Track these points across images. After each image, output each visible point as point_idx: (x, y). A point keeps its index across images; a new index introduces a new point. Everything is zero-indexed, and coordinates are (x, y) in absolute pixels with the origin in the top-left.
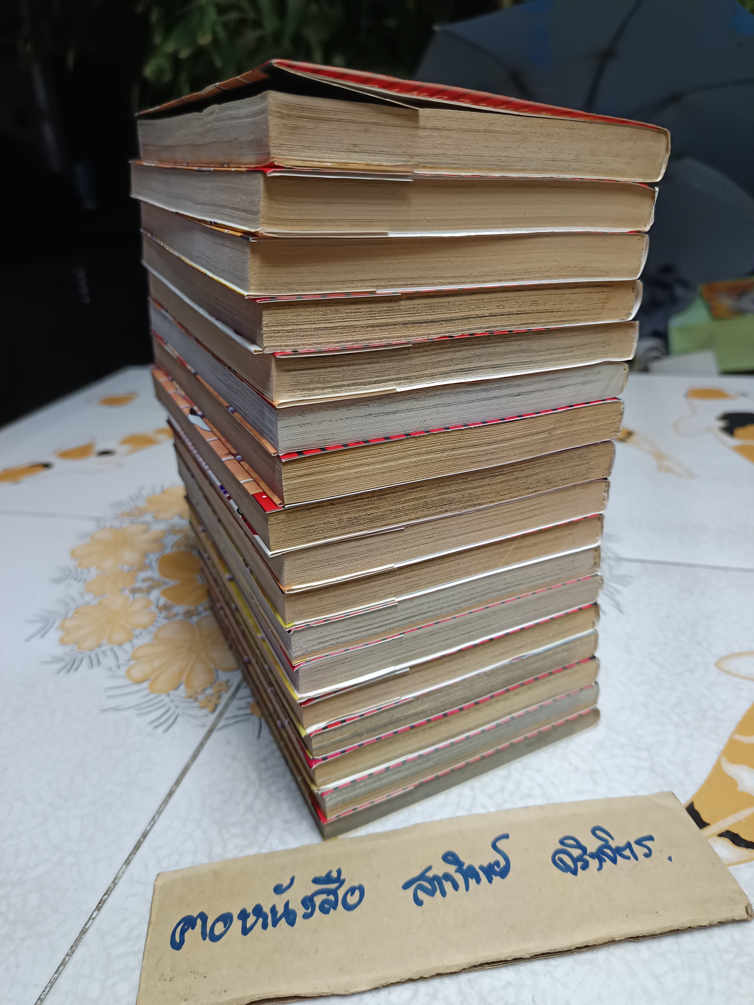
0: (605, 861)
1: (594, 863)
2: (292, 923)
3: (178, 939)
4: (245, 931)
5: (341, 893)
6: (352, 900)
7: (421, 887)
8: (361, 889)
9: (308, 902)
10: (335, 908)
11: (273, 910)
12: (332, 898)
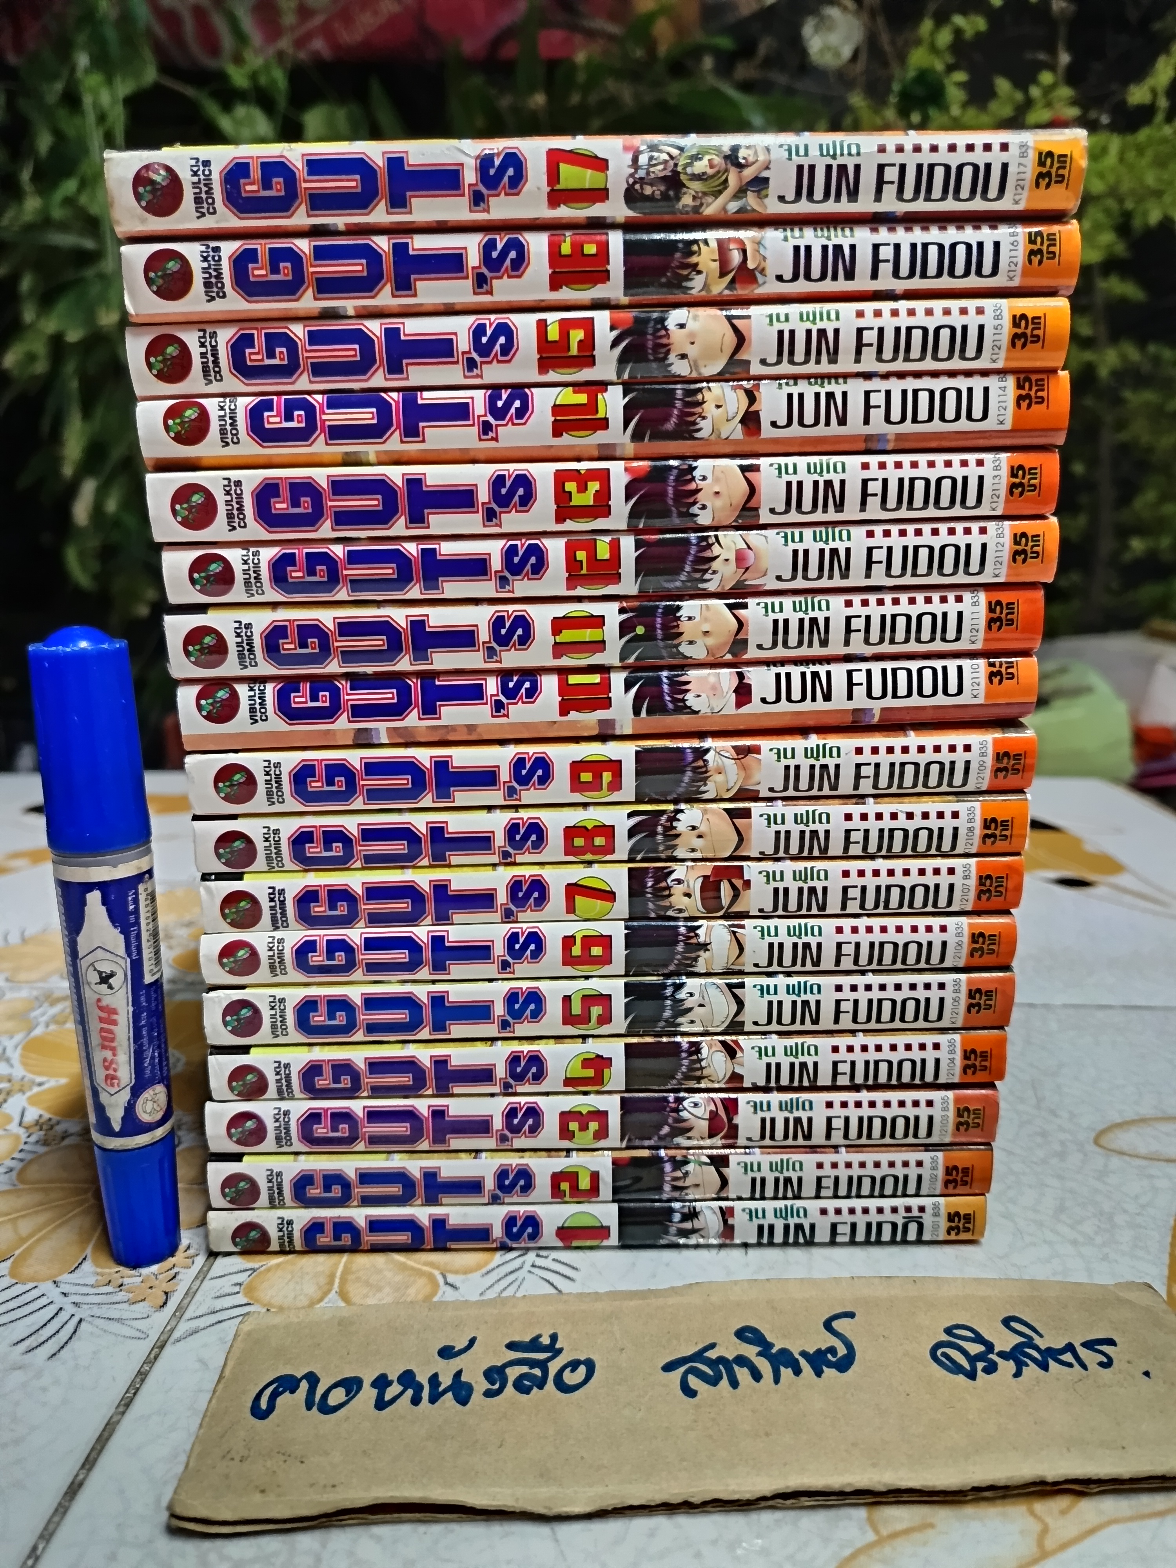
0: (1027, 1365)
1: (1006, 1367)
2: (463, 1401)
3: (264, 1404)
4: (381, 1404)
5: (554, 1367)
6: (572, 1378)
7: (695, 1372)
8: (590, 1365)
9: (496, 1374)
10: (541, 1387)
11: (434, 1380)
12: (537, 1372)
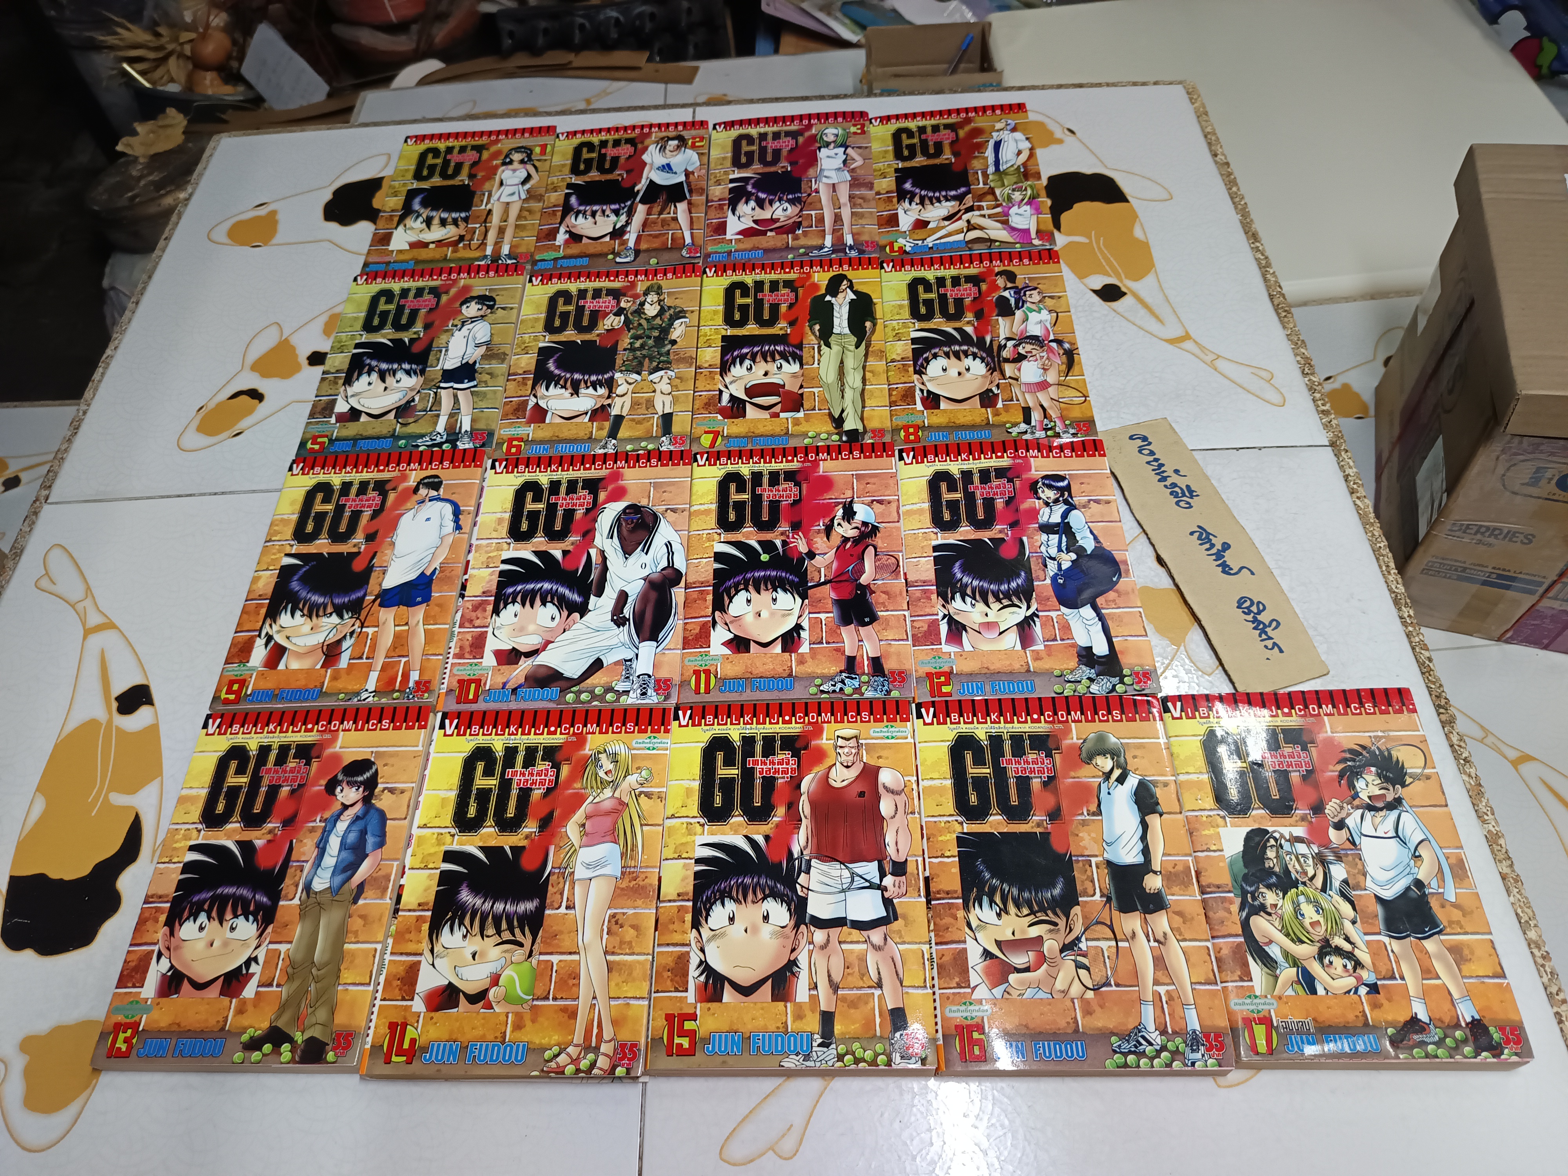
0: (1254, 624)
1: (1250, 617)
2: (1159, 481)
3: (1135, 437)
4: (1148, 463)
5: (1185, 499)
6: (1182, 504)
7: (1201, 534)
8: (1191, 507)
9: (1174, 485)
10: (1175, 498)
11: (1164, 472)
12: (1180, 495)
